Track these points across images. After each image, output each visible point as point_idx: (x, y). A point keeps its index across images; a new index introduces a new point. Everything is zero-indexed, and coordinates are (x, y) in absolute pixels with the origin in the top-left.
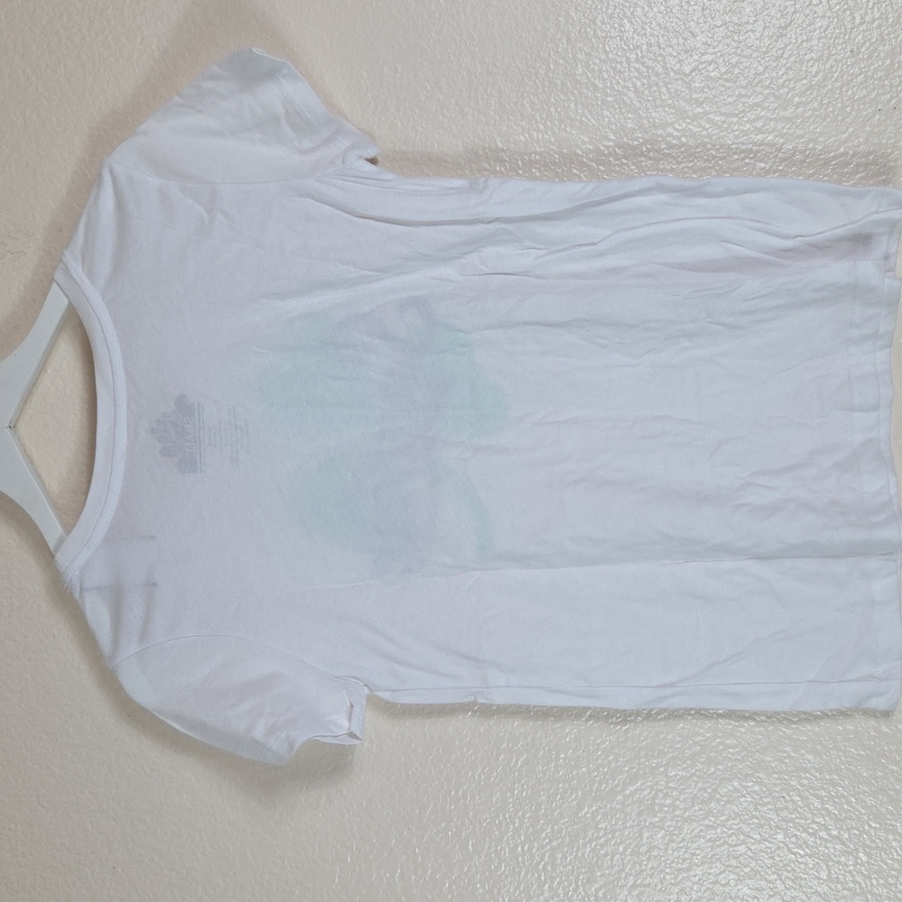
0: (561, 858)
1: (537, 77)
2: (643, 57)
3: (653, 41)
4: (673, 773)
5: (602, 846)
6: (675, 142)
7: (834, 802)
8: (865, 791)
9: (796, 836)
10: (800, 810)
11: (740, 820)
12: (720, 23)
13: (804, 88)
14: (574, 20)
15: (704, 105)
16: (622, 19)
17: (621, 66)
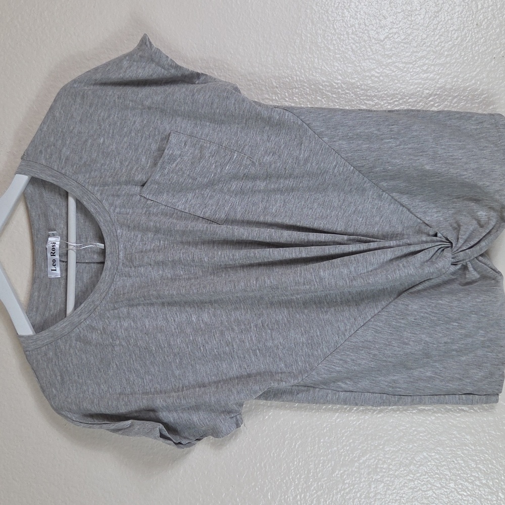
0: (323, 502)
1: (295, 44)
2: (356, 31)
3: (361, 22)
4: (388, 449)
5: (347, 493)
6: (376, 79)
7: (484, 463)
8: (501, 457)
9: (461, 484)
10: (463, 469)
11: (428, 475)
12: (400, 11)
13: (450, 47)
14: (315, 11)
15: (392, 58)
16: (343, 10)
17: (344, 36)
